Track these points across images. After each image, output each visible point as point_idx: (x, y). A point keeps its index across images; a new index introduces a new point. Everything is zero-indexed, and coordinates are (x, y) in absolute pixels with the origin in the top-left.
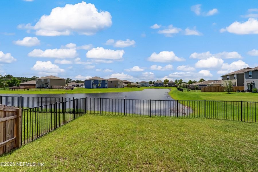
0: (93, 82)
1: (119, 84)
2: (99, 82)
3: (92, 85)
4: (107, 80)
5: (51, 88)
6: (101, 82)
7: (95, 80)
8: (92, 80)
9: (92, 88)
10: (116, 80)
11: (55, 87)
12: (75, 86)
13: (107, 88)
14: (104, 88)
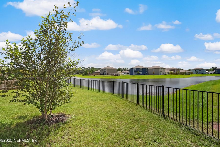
0: (135, 70)
1: (161, 72)
2: (140, 70)
3: (134, 72)
4: (148, 68)
5: (107, 75)
6: (142, 70)
7: (136, 68)
8: (134, 68)
9: (134, 75)
10: (158, 68)
11: (109, 74)
12: (127, 74)
13: (147, 75)
14: (145, 75)
